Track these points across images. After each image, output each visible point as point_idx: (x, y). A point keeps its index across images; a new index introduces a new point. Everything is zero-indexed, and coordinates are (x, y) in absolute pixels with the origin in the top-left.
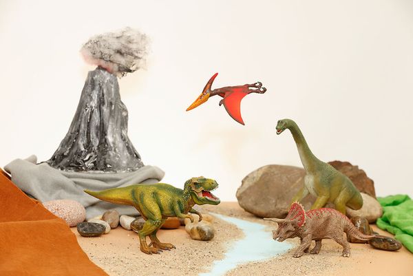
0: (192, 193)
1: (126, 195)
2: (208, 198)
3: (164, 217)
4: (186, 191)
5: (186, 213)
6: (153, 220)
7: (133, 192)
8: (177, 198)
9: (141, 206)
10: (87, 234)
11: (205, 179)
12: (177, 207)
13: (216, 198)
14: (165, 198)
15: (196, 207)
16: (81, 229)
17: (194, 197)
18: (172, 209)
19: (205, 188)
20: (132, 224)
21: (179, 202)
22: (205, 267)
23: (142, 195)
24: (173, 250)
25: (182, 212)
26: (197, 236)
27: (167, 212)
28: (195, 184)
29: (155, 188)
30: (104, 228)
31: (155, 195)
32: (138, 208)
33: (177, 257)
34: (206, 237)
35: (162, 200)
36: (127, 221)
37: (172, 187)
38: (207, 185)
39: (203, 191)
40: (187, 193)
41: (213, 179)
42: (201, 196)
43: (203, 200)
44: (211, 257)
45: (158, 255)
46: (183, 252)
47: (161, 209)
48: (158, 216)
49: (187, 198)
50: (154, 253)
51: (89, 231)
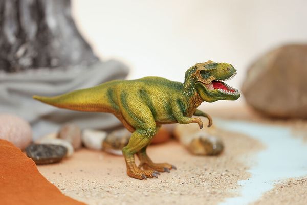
0: (199, 86)
1: (100, 98)
2: (222, 91)
3: (158, 124)
4: (189, 83)
5: (190, 116)
6: (144, 129)
7: (110, 93)
8: (175, 96)
9: (124, 111)
10: (43, 160)
11: (215, 65)
12: (177, 109)
13: (233, 91)
14: (158, 97)
15: (204, 106)
16: (33, 155)
17: (201, 92)
18: (170, 111)
19: (217, 77)
20: (105, 141)
21: (179, 101)
22: (229, 190)
23: (124, 97)
24: (173, 172)
25: (185, 114)
26: (201, 150)
27: (163, 116)
28: (202, 72)
29: (143, 84)
30: (65, 150)
31: (143, 93)
32: (119, 114)
33: (183, 180)
34: (214, 151)
35: (154, 99)
36: (96, 138)
37: (167, 80)
38: (220, 72)
39: (214, 82)
40: (190, 87)
41: (229, 63)
42: (211, 89)
43: (216, 95)
44: (231, 177)
45: (154, 180)
46: (188, 173)
47: (154, 114)
48: (150, 124)
49: (190, 95)
50: (148, 177)
51: (44, 156)
